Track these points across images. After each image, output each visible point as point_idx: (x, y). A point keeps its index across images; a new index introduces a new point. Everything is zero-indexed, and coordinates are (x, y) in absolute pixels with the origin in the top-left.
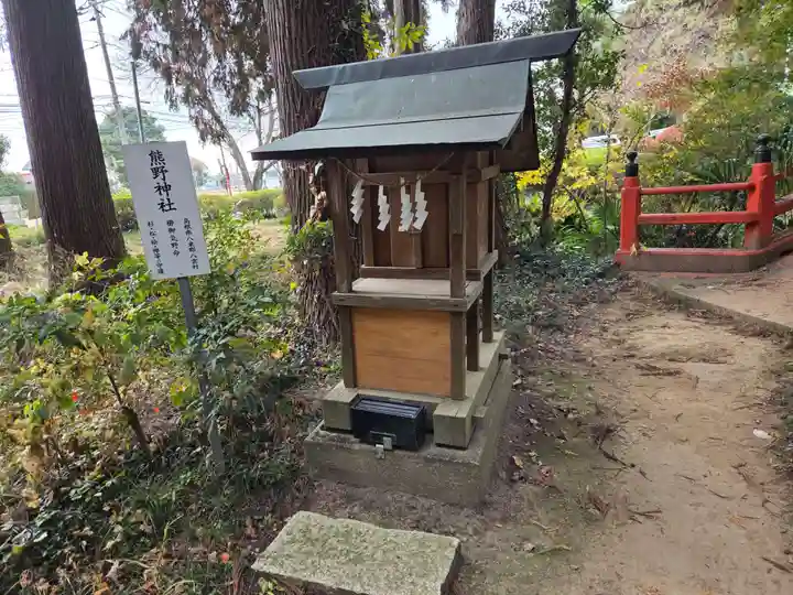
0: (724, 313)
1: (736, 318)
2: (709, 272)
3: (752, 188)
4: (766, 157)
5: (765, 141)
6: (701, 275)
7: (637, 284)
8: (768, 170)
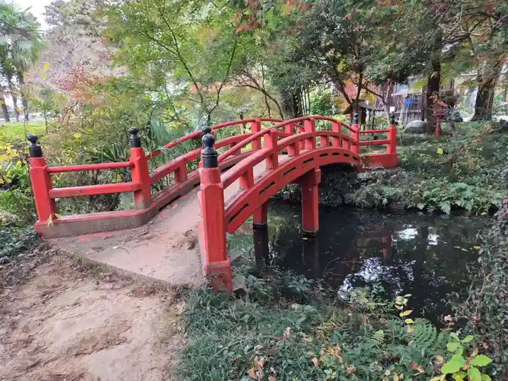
0: (125, 274)
1: (134, 278)
2: (114, 230)
3: (132, 166)
4: (138, 143)
5: (135, 132)
6: (109, 234)
7: (57, 253)
8: (141, 153)
